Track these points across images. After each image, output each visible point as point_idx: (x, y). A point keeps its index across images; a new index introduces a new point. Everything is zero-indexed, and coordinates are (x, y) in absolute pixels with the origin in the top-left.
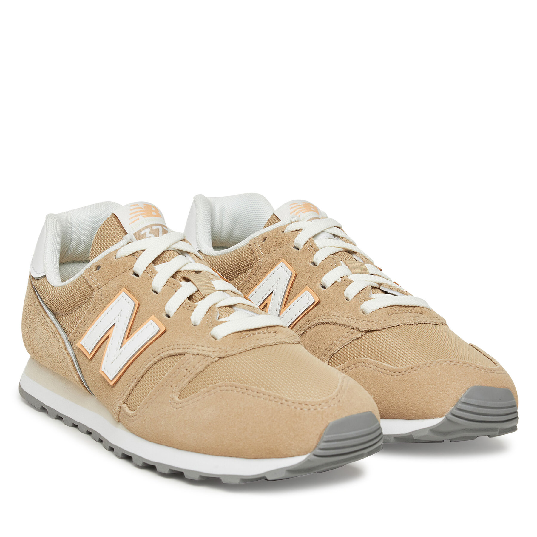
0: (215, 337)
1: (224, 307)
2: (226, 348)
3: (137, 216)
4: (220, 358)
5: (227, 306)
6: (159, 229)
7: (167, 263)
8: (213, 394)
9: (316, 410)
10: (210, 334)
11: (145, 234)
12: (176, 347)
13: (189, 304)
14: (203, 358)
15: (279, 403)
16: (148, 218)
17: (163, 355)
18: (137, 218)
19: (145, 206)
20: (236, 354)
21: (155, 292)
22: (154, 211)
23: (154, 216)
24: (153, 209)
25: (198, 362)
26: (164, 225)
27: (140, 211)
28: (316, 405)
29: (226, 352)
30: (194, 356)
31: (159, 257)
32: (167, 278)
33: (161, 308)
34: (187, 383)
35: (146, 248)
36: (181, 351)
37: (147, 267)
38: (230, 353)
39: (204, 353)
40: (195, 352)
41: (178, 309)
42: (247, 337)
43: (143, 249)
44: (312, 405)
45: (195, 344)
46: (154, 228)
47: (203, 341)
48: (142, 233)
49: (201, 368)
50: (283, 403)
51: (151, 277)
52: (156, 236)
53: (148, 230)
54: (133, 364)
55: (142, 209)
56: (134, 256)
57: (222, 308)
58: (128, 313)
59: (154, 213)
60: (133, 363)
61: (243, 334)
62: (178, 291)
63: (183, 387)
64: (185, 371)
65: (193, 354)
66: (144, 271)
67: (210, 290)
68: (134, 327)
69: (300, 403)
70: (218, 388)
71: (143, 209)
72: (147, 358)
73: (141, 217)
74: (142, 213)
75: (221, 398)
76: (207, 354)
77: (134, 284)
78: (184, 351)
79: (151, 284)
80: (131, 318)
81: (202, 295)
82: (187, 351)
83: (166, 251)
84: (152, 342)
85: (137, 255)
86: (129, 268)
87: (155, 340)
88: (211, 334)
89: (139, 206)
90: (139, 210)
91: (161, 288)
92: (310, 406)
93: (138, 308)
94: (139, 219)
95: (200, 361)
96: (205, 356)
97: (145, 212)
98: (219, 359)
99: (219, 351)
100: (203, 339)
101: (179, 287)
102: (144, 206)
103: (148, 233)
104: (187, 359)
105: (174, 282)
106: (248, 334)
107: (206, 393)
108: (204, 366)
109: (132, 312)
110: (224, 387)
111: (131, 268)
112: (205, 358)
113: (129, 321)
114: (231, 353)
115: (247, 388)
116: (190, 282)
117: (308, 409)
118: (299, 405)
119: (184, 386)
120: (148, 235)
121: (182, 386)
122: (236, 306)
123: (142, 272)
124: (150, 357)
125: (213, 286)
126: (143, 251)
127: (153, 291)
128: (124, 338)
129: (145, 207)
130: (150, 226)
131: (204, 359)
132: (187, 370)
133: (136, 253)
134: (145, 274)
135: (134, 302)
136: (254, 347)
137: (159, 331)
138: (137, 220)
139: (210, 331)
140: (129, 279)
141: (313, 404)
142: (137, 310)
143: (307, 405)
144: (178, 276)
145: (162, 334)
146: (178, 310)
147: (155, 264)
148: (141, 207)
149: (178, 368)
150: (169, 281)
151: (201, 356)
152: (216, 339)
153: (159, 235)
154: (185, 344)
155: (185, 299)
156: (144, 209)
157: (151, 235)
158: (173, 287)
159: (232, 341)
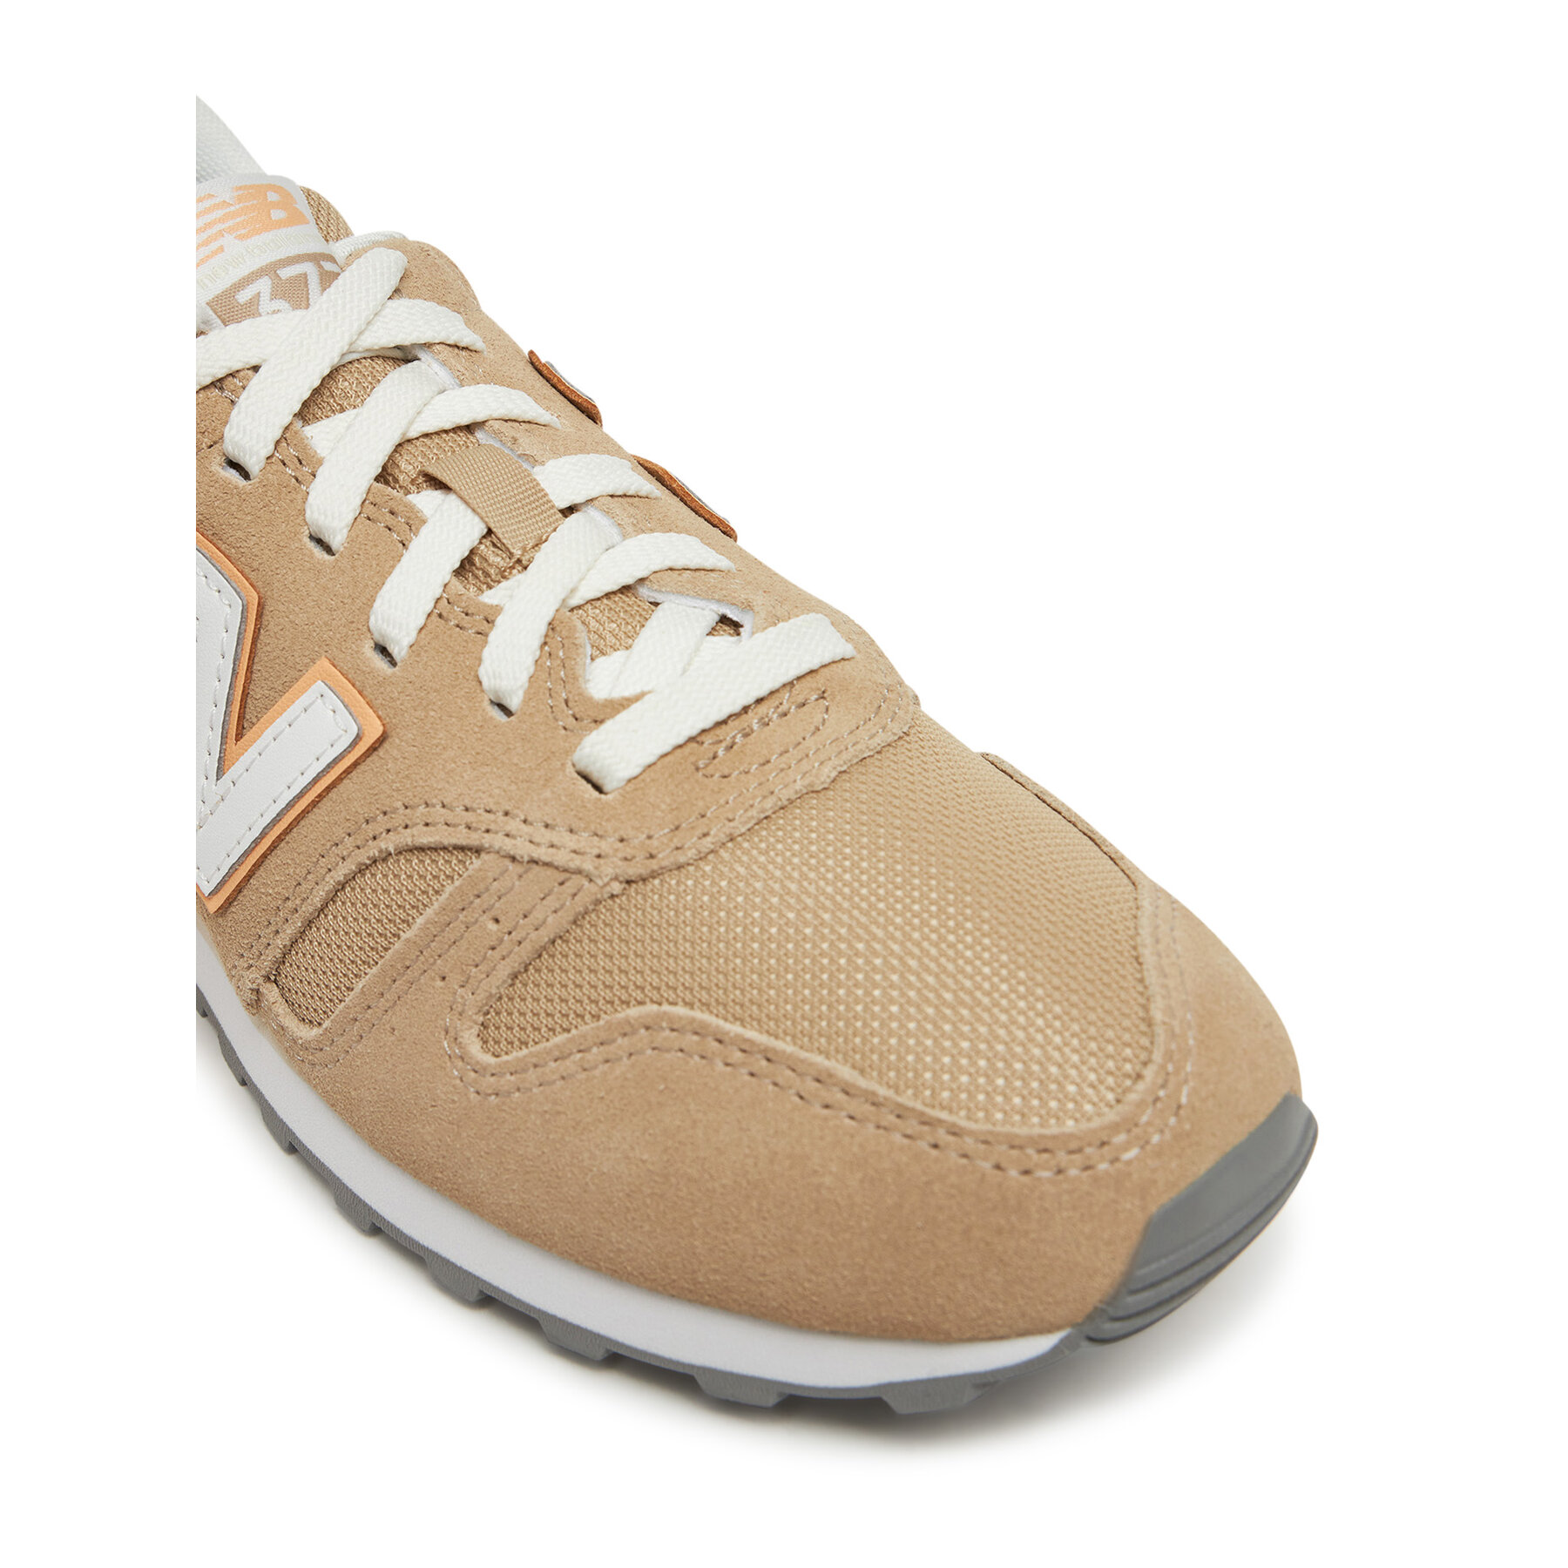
0: (595, 776)
1: (605, 601)
2: (649, 837)
3: (216, 240)
4: (629, 882)
5: (614, 593)
6: (305, 275)
7: (351, 413)
8: (625, 1059)
9: (1089, 1172)
10: (570, 764)
11: (255, 301)
12: (439, 813)
13: (463, 604)
14: (560, 880)
15: (923, 1145)
16: (257, 240)
17: (389, 843)
18: (214, 246)
19: (241, 192)
20: (691, 861)
21: (319, 542)
22: (275, 205)
23: (280, 224)
24: (273, 197)
25: (542, 896)
26: (320, 254)
27: (221, 220)
28: (1088, 1150)
29: (652, 856)
30: (519, 869)
31: (316, 392)
32: (364, 488)
33: (353, 622)
34: (504, 982)
35: (265, 361)
36: (461, 837)
37: (278, 443)
38: (665, 858)
39: (561, 858)
40: (523, 849)
41: (421, 629)
42: (721, 753)
43: (254, 362)
44: (1071, 1152)
45: (516, 811)
46: (286, 273)
47: (546, 801)
48: (243, 297)
49: (554, 924)
50: (941, 1143)
51: (297, 480)
52: (296, 307)
53: (264, 286)
54: (278, 852)
55: (228, 210)
56: (221, 389)
57: (598, 604)
58: (225, 634)
59: (277, 215)
60: (275, 847)
61: (703, 743)
62: (416, 544)
63: (491, 995)
64: (492, 926)
65: (513, 859)
66: (268, 458)
67: (534, 516)
68: (257, 691)
69: (1017, 1142)
70: (643, 1031)
71: (232, 208)
72: (329, 844)
73: (228, 240)
74: (230, 223)
75: (662, 1091)
76: (576, 862)
77: (233, 508)
78: (474, 839)
79: (302, 512)
80: (240, 659)
81: (511, 554)
82: (487, 840)
83: (344, 366)
84: (339, 779)
85: (232, 387)
86: (206, 440)
87: (348, 771)
88: (574, 765)
89: (217, 200)
90: (219, 213)
91: (345, 531)
92: (1062, 1157)
93: (260, 615)
94: (221, 249)
95: (548, 895)
96: (565, 870)
97: (242, 218)
98: (624, 885)
99: (620, 855)
100: (548, 794)
101: (414, 523)
102: (236, 194)
103: (265, 297)
104: (490, 874)
105: (390, 503)
106: (721, 741)
107: (595, 1050)
108: (566, 917)
109: (239, 634)
110: (667, 1033)
111: (215, 443)
112: (568, 880)
113: (234, 670)
114: (672, 859)
115: (769, 1056)
116: (452, 497)
117: (1055, 1169)
118: (1014, 1153)
119: (494, 991)
120: (266, 305)
121: (487, 994)
122: (647, 582)
123: (262, 465)
124: (342, 842)
125: (546, 495)
126: (256, 369)
127: (311, 537)
128: (224, 737)
129: (239, 199)
130: (270, 270)
131: (562, 884)
132: (497, 921)
133: (230, 378)
134: (275, 467)
135: (238, 593)
136: (762, 816)
137: (358, 739)
138: (215, 253)
139: (569, 752)
140: (212, 490)
141: (1074, 1145)
142: (256, 625)
143: (1046, 1150)
144: (403, 465)
145: (373, 749)
146: (424, 632)
147: (306, 422)
148: (224, 202)
149: (460, 907)
150: (371, 498)
151: (549, 872)
152: (598, 788)
153: (308, 299)
154: (475, 806)
155: (446, 581)
156: (237, 207)
157: (281, 304)
158: (389, 524)
159: (668, 800)
